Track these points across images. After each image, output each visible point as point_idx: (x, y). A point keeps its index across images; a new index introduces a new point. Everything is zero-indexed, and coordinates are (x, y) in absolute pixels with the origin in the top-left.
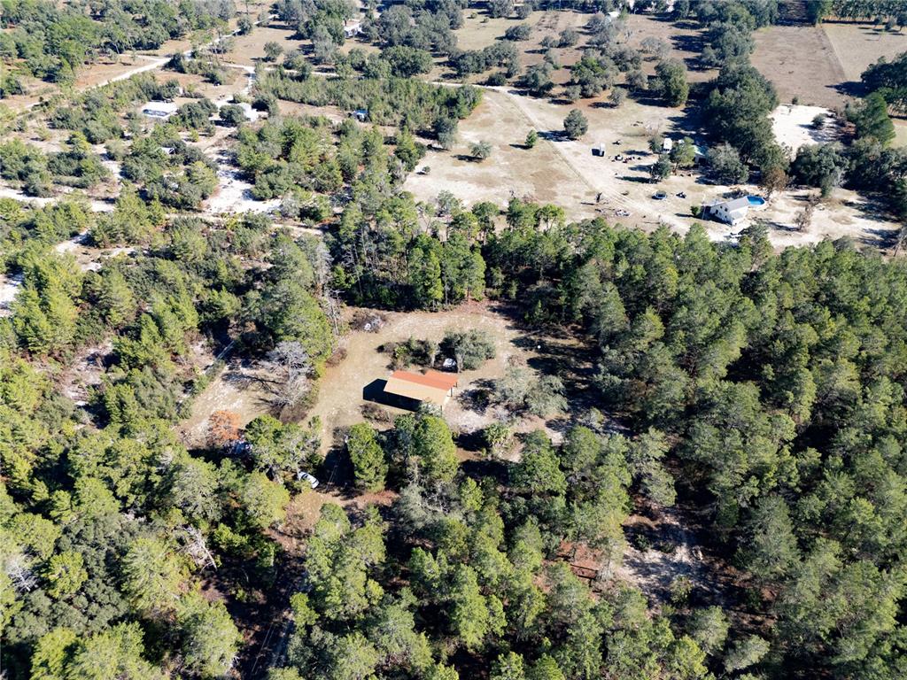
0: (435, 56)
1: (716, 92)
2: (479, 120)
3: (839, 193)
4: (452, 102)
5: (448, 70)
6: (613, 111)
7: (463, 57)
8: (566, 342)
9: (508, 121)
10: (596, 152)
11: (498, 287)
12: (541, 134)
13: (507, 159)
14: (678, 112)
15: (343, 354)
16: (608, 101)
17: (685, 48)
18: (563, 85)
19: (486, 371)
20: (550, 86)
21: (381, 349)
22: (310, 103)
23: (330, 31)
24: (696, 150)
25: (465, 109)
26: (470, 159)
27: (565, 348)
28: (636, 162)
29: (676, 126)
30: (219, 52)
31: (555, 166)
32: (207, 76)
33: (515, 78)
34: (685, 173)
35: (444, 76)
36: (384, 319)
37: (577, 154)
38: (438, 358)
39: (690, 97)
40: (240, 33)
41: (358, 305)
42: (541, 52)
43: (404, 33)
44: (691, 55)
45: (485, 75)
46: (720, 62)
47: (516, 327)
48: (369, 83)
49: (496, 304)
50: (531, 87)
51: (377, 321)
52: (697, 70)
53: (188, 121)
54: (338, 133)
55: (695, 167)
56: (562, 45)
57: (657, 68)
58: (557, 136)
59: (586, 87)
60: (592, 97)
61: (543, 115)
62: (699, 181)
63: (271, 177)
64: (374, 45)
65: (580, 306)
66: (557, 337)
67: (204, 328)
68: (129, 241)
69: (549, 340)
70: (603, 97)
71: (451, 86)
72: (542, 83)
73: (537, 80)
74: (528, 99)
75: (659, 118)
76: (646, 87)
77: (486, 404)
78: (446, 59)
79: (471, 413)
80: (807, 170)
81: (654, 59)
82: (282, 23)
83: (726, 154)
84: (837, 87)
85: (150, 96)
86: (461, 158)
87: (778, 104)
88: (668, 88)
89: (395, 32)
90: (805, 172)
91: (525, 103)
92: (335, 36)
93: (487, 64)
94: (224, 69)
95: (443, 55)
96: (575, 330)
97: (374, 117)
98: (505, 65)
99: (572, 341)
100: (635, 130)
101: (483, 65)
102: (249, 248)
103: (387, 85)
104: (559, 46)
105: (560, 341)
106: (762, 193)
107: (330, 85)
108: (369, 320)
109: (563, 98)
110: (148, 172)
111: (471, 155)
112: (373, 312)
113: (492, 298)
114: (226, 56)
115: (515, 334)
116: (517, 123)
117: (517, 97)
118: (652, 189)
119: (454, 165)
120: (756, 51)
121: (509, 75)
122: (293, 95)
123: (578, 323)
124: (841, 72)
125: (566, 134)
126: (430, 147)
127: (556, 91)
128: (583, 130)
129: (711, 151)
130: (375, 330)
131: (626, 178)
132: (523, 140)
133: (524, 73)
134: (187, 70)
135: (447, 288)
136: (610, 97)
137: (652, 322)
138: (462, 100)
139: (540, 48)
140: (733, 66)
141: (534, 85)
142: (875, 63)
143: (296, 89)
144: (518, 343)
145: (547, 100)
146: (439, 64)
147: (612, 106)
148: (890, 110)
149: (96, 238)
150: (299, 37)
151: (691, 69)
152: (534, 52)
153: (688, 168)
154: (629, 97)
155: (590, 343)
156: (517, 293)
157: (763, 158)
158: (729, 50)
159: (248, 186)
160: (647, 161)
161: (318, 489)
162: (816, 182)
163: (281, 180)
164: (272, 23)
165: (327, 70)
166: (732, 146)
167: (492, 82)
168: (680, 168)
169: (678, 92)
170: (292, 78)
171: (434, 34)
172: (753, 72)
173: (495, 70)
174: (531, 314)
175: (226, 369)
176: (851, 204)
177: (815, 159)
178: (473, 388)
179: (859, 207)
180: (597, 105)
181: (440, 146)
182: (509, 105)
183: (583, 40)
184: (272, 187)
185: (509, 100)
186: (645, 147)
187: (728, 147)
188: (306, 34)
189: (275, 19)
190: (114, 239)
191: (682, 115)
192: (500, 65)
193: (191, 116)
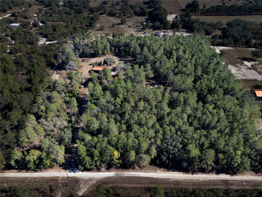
0: (85, 9)
1: (154, 11)
2: (100, 22)
3: (181, 30)
4: (92, 19)
5: (89, 12)
6: (132, 18)
7: (93, 8)
8: (130, 59)
9: (107, 22)
10: (129, 27)
11: (113, 51)
12: (116, 24)
13: (109, 29)
14: (146, 17)
15: (82, 66)
16: (130, 16)
17: (146, 4)
18: (119, 14)
19: (114, 65)
20: (116, 14)
21: (90, 65)
22: (55, 21)
23: (55, 4)
24: (151, 24)
25: (96, 20)
26: (100, 30)
27: (130, 60)
28: (138, 28)
29: (146, 20)
30: (24, 12)
31: (120, 30)
32: (24, 17)
33: (107, 13)
34: (150, 29)
35: (89, 14)
36: (89, 60)
37: (125, 27)
38: (103, 64)
39: (148, 14)
40: (29, 7)
41: (82, 58)
42: (112, 7)
43: (75, 4)
44: (148, 6)
45: (99, 13)
46: (154, 6)
47: (119, 58)
48: (69, 16)
49: (113, 54)
50: (111, 14)
51: (88, 60)
52: (149, 8)
53: (25, 27)
54: (66, 27)
55: (152, 27)
56: (117, 5)
57: (140, 8)
58: (120, 24)
59: (124, 13)
60: (126, 15)
61: (115, 20)
62: (153, 30)
63: (53, 35)
64: (68, 8)
65: (131, 51)
66: (128, 58)
67: (48, 65)
68: (20, 52)
69: (126, 59)
70: (129, 15)
71: (91, 15)
72: (114, 13)
73: (112, 12)
74: (111, 17)
75: (142, 19)
76: (138, 13)
77: (116, 70)
78: (88, 10)
79: (113, 72)
80: (174, 25)
81: (139, 7)
82: (41, 4)
83: (157, 24)
84: (180, 10)
85: (10, 23)
86: (98, 30)
87: (168, 14)
88: (143, 12)
89: (73, 4)
90: (174, 26)
91: (110, 18)
92: (57, 5)
93: (99, 10)
94: (28, 15)
95: (87, 9)
96: (131, 57)
97: (73, 23)
98: (104, 10)
99: (131, 59)
100: (137, 22)
101: (98, 10)
102: (52, 50)
103: (74, 16)
104: (116, 5)
105: (128, 59)
106: (166, 31)
107: (59, 17)
108: (86, 60)
109: (119, 16)
110: (19, 37)
111: (100, 29)
112: (86, 59)
113: (112, 54)
114: (27, 13)
115: (119, 59)
116: (109, 22)
117: (108, 17)
118: (143, 32)
119: (96, 31)
120: (162, 4)
121: (105, 12)
122: (50, 20)
123: (131, 55)
124: (181, 7)
125: (122, 24)
126: (89, 28)
127: (117, 15)
128: (125, 22)
129: (154, 23)
130: (88, 62)
131: (137, 31)
132: (112, 25)
133: (109, 11)
134: (18, 16)
135: (102, 51)
136: (130, 15)
137: (146, 49)
138: (95, 18)
139: (111, 6)
140: (157, 6)
141: (112, 14)
142: (187, 4)
143: (50, 18)
144: (119, 60)
145: (115, 17)
146: (86, 11)
147: (131, 17)
148: (191, 14)
149: (13, 52)
150: (46, 7)
151: (148, 8)
152: (110, 7)
153: (150, 28)
154: (135, 15)
155: (134, 58)
156: (118, 52)
157: (165, 24)
158: (156, 3)
159: (47, 39)
160: (141, 28)
161: (84, 88)
162: (177, 27)
163: (55, 36)
164: (37, 4)
165: (57, 14)
166: (159, 22)
167: (101, 14)
168: (148, 28)
169: (146, 13)
170: (48, 16)
171: (83, 4)
172: (162, 7)
173: (101, 11)
174: (121, 54)
175: (56, 72)
176: (184, 31)
177: (176, 23)
178: (112, 68)
179: (185, 32)
180: (128, 17)
181: (92, 28)
182: (106, 19)
183: (122, 4)
184: (54, 38)
185: (106, 18)
186: (140, 25)
187: (158, 22)
188: (48, 6)
189: (38, 3)
190: (17, 52)
191: (147, 18)
192: (102, 10)
193: (25, 25)
